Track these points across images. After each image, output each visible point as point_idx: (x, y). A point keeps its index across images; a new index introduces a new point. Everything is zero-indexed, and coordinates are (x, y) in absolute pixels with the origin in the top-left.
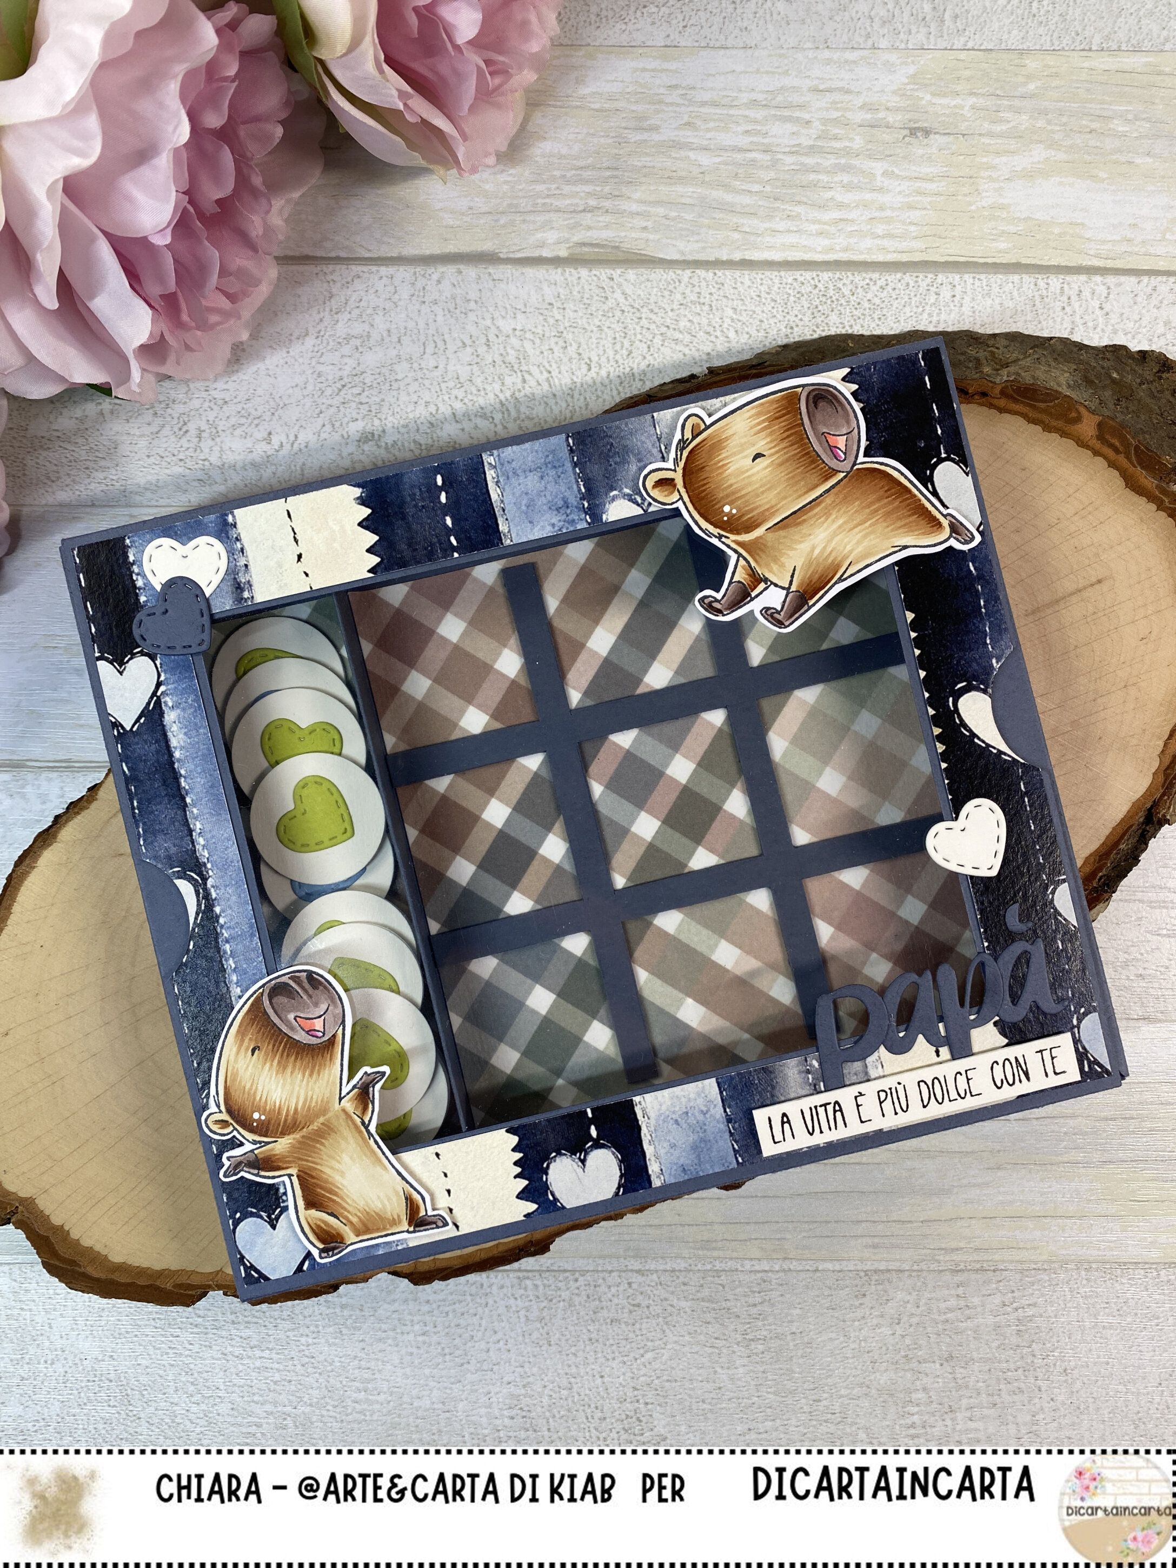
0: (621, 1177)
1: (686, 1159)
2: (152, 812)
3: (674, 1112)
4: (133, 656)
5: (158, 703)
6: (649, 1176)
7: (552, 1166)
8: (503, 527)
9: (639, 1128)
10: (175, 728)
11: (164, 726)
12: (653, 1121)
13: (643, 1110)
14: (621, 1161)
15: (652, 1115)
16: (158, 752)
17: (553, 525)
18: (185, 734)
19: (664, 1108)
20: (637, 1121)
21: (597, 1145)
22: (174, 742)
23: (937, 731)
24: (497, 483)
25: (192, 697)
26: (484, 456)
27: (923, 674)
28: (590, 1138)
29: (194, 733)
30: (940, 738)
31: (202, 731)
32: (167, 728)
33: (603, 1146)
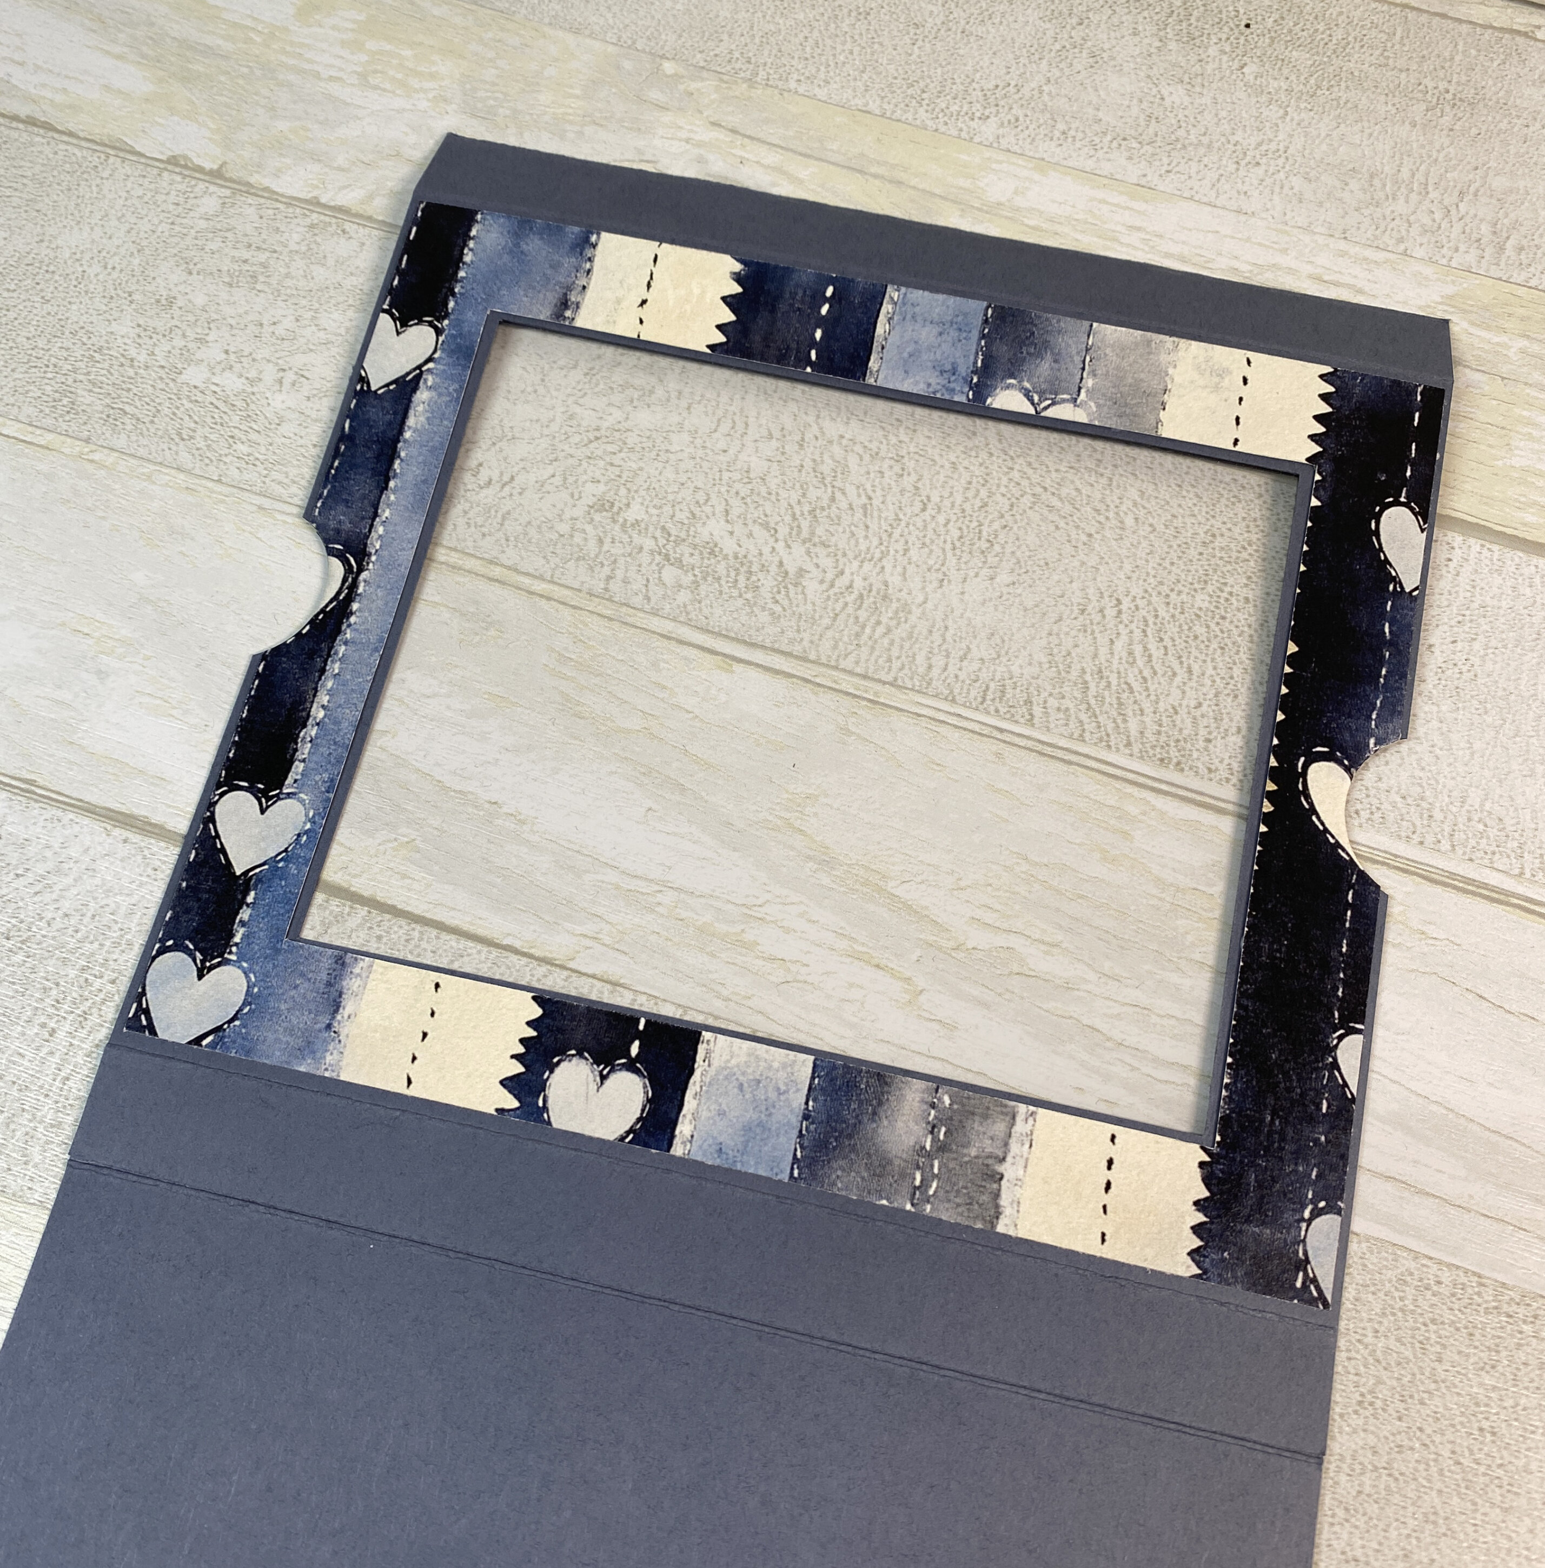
0: (638, 1120)
1: (730, 1139)
2: (348, 479)
3: (743, 1074)
4: (421, 322)
5: (418, 377)
6: (672, 1137)
7: (563, 1065)
8: (873, 364)
9: (691, 1072)
10: (420, 408)
11: (410, 401)
12: (712, 1072)
13: (708, 1052)
14: (648, 1100)
15: (716, 1063)
16: (390, 423)
17: (929, 385)
18: (428, 419)
19: (734, 1062)
20: (694, 1061)
21: (631, 1067)
22: (411, 421)
23: (1271, 787)
24: (889, 320)
25: (456, 386)
26: (889, 289)
27: (1280, 717)
28: (627, 1054)
29: (437, 421)
30: (1270, 796)
31: (446, 423)
32: (412, 405)
33: (637, 1072)
